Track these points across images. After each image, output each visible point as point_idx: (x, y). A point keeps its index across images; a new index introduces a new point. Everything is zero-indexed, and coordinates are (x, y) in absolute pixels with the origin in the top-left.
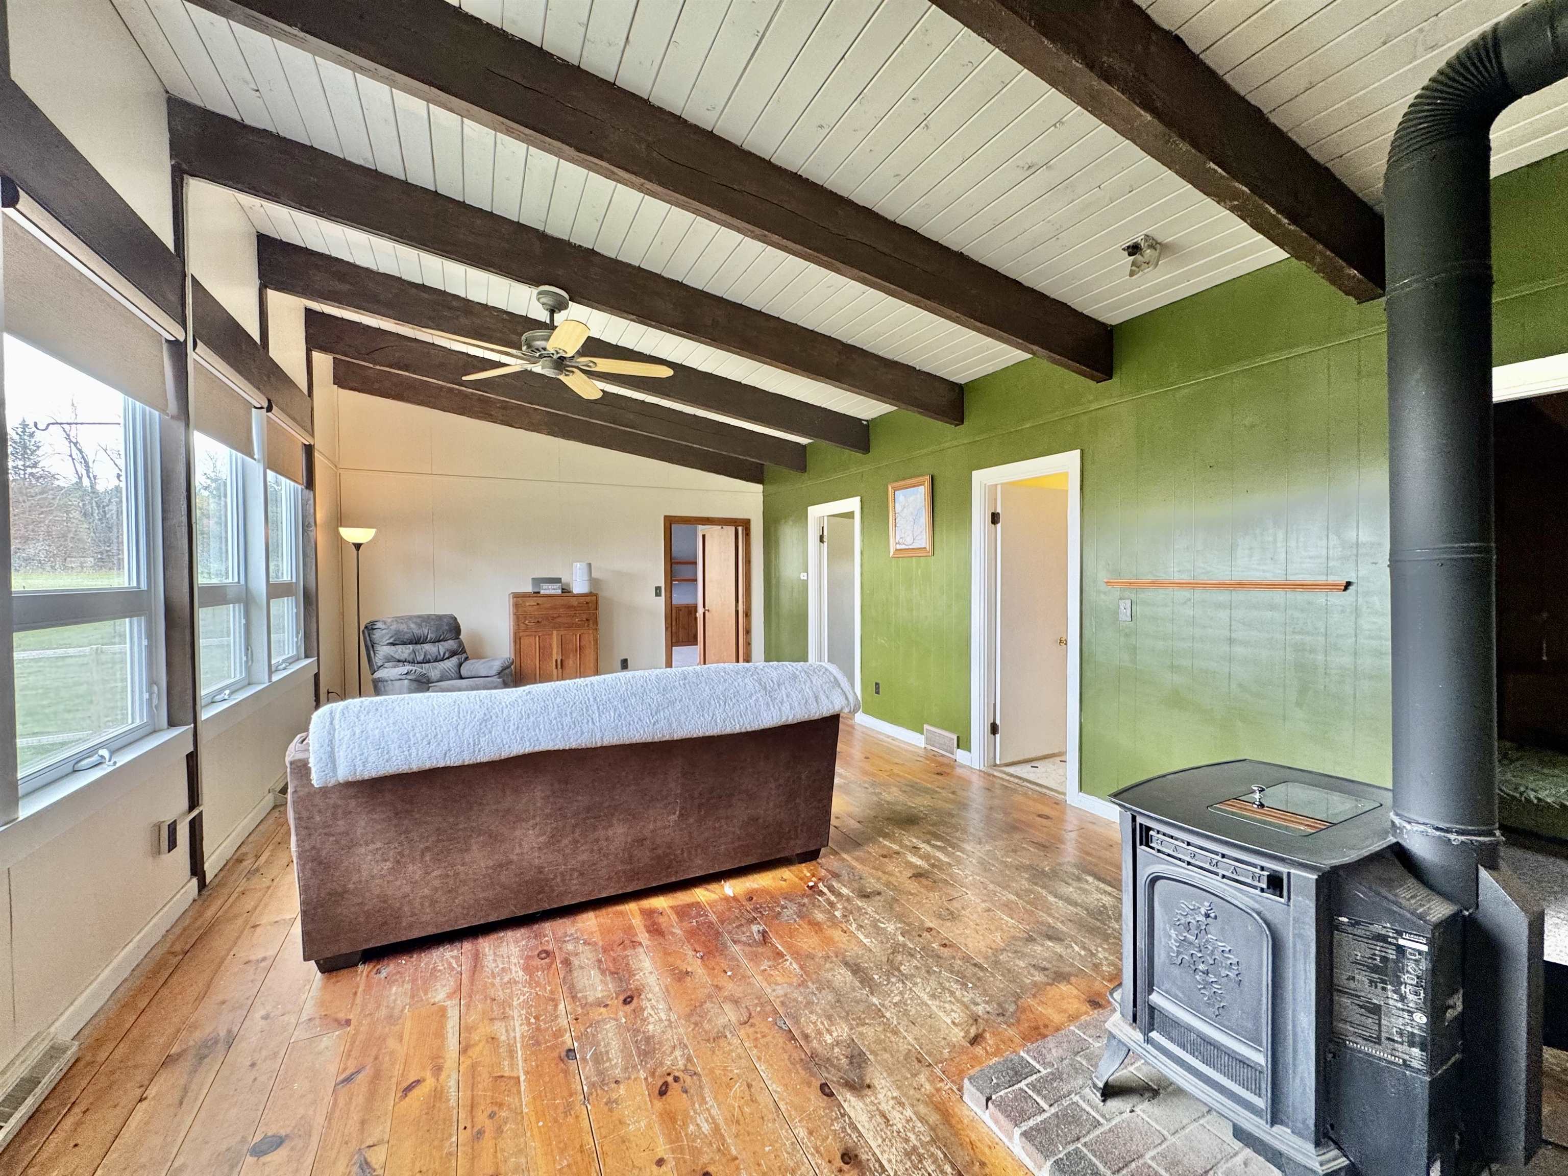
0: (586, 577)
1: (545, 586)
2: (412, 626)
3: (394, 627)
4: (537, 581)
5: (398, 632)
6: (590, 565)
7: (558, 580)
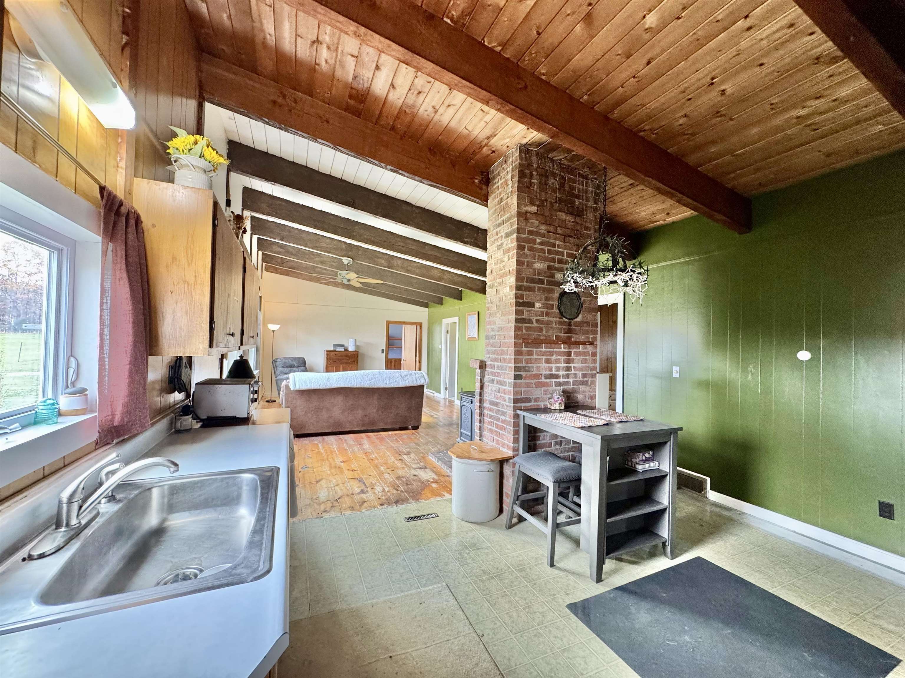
0: (354, 344)
1: (338, 347)
2: (290, 361)
3: (284, 361)
4: (335, 346)
5: (285, 363)
6: (356, 340)
7: (343, 346)
